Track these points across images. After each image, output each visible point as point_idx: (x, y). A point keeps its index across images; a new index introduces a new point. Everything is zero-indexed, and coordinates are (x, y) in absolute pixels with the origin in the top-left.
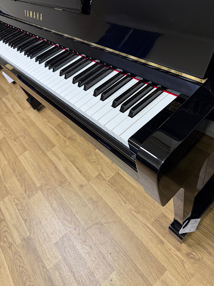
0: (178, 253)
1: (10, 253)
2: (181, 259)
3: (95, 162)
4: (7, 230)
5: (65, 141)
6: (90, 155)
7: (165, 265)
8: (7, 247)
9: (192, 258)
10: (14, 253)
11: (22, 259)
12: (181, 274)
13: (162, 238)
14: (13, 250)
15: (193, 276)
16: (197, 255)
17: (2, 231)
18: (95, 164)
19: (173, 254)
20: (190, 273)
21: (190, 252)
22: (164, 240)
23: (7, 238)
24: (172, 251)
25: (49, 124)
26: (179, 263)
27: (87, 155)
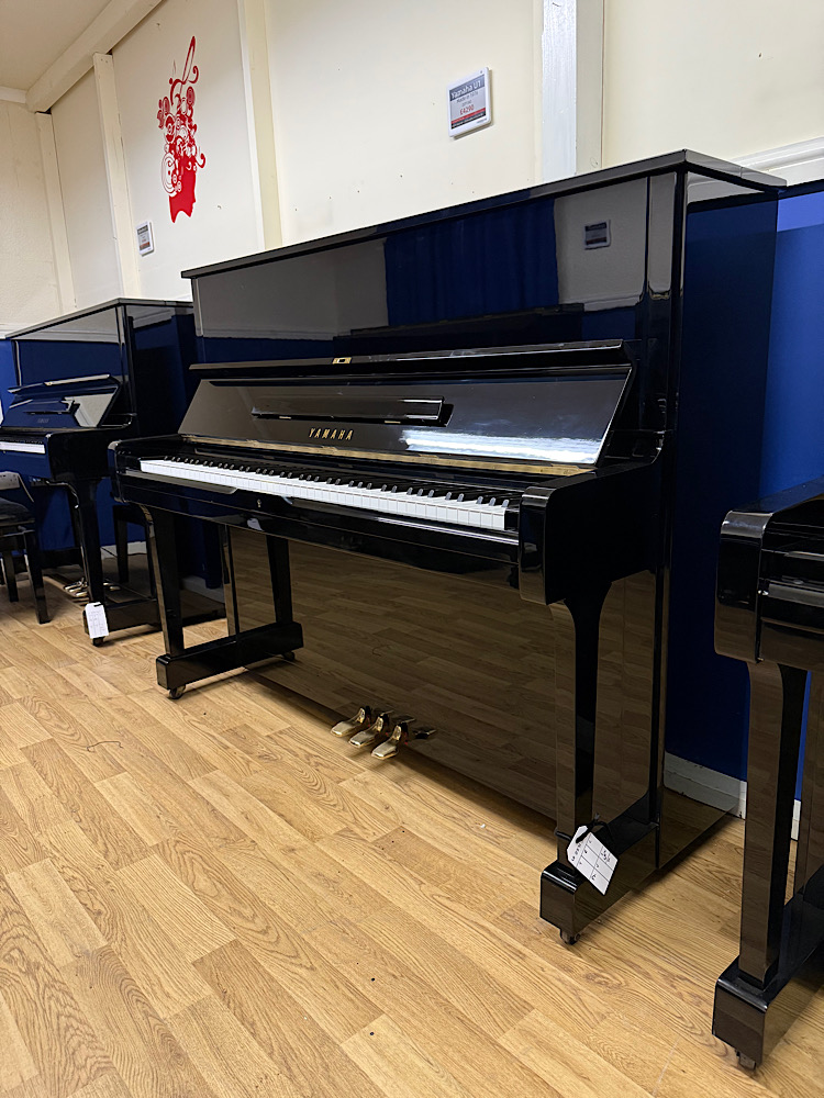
0: (566, 977)
1: (28, 986)
2: (572, 986)
3: (335, 805)
4: (26, 933)
5: (248, 762)
6: (322, 791)
7: (528, 998)
8: (18, 973)
9: (600, 983)
10: (41, 986)
11: (72, 998)
12: (573, 1014)
13: (520, 947)
14: (40, 980)
15: (603, 1017)
16: (614, 978)
17: (5, 937)
18: (337, 809)
19: (550, 978)
20: (598, 1013)
21: (596, 972)
22: (526, 951)
23: (21, 952)
24: (550, 972)
25: (203, 727)
26: (568, 993)
27: (313, 791)
